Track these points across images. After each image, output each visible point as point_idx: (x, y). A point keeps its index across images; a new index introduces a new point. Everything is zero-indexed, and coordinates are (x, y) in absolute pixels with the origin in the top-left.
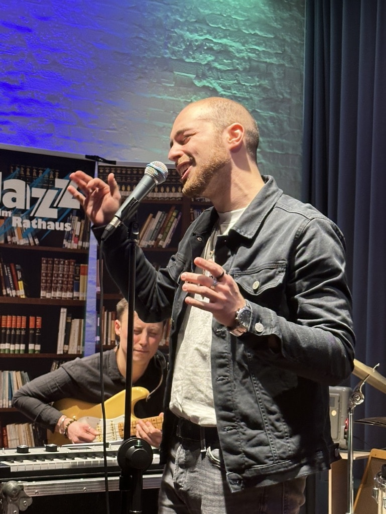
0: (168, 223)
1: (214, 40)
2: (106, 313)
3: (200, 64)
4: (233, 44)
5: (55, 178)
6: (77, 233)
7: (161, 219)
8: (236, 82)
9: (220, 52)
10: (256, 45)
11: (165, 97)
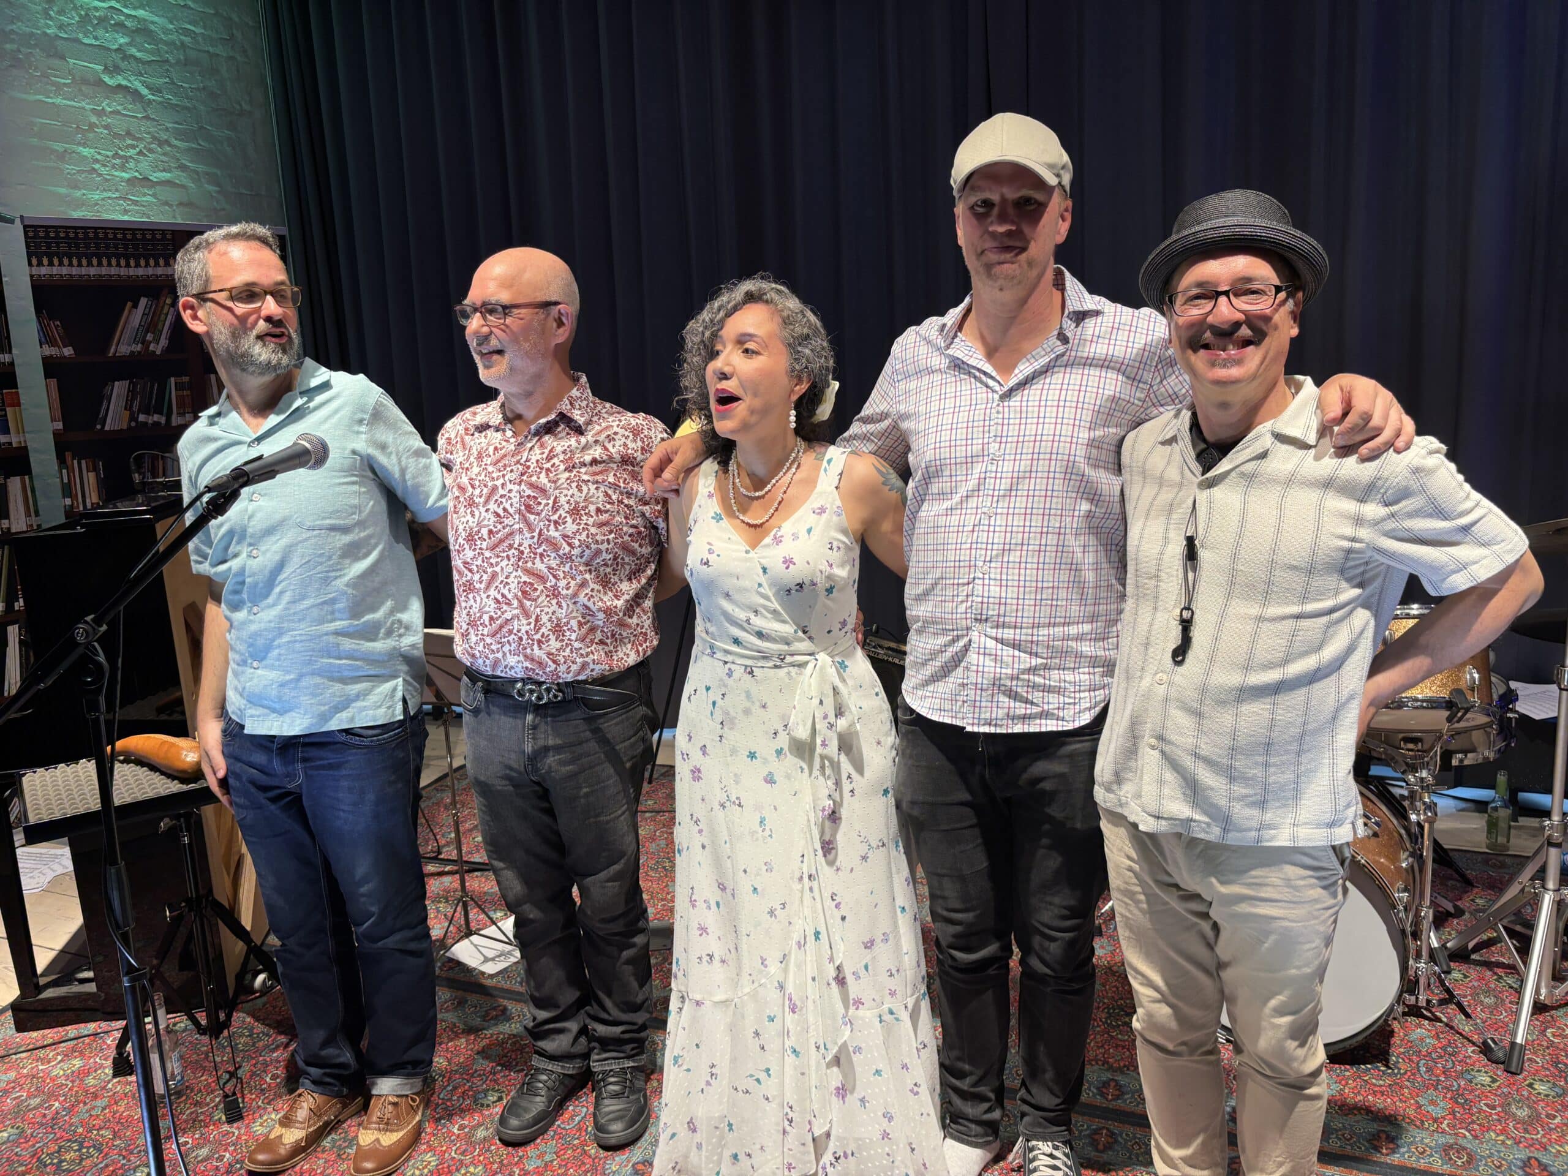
0: (160, 315)
1: (125, 11)
2: (75, 462)
3: (109, 49)
4: (156, 19)
7: (147, 310)
8: (167, 80)
9: (137, 31)
10: (190, 24)
11: (58, 101)
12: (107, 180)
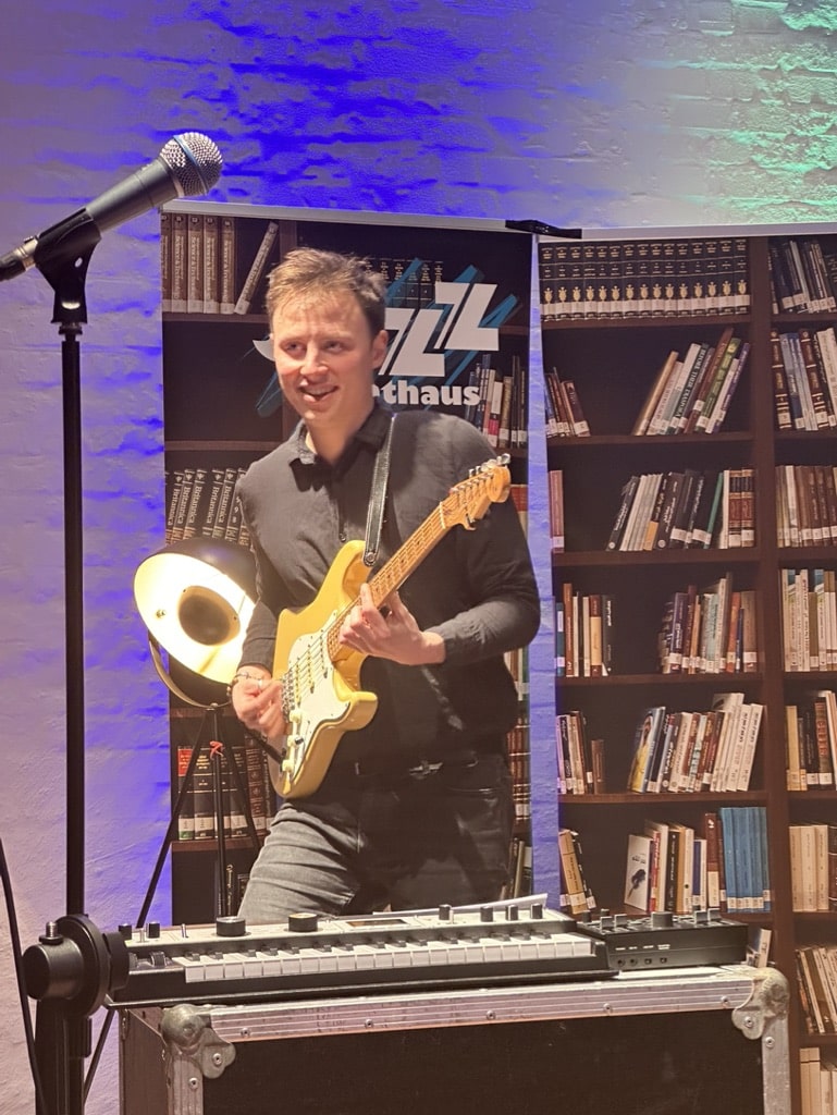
0: (717, 371)
2: (575, 599)
5: (433, 281)
6: (496, 410)
7: (699, 363)
11: (711, 64)
12: (772, 177)
